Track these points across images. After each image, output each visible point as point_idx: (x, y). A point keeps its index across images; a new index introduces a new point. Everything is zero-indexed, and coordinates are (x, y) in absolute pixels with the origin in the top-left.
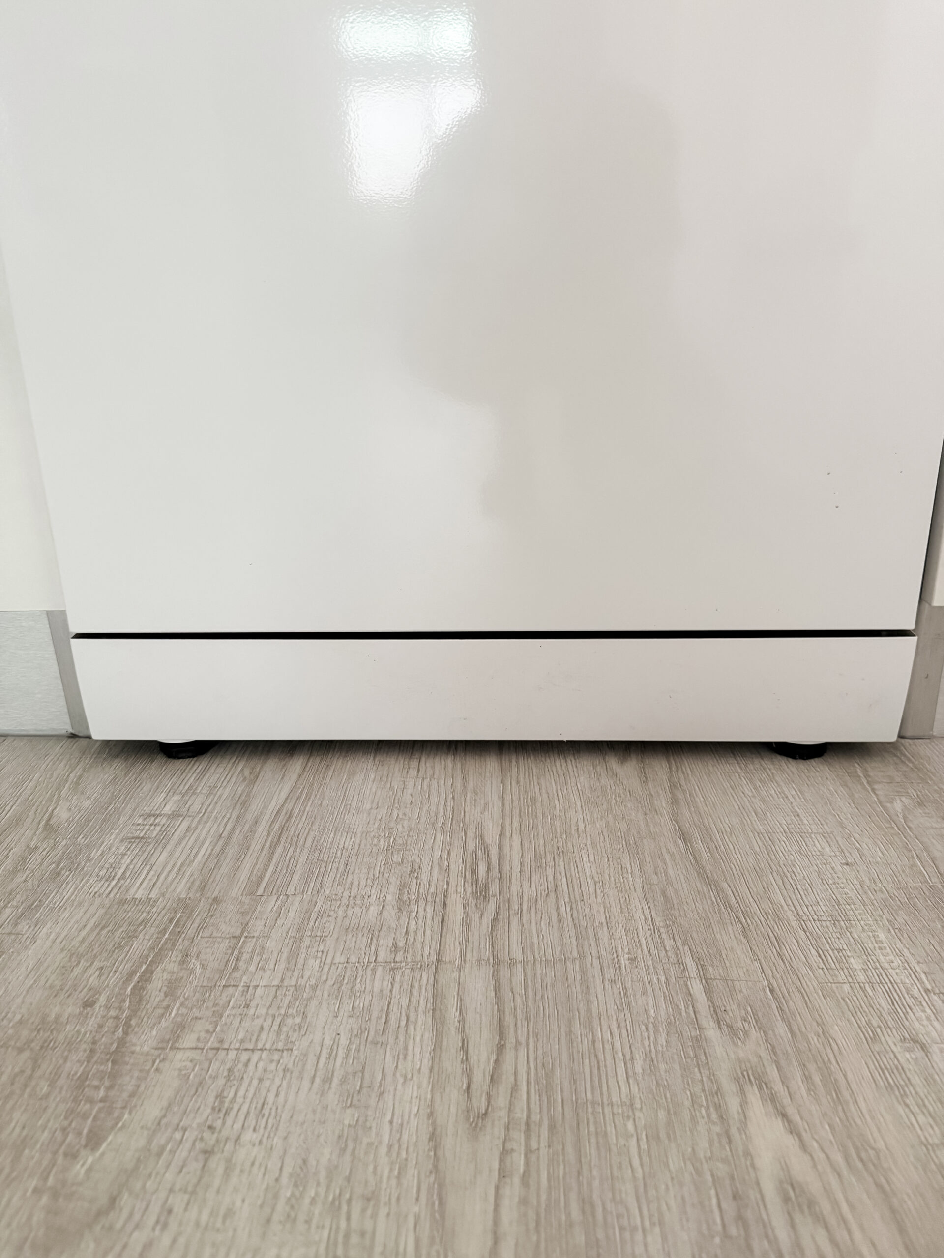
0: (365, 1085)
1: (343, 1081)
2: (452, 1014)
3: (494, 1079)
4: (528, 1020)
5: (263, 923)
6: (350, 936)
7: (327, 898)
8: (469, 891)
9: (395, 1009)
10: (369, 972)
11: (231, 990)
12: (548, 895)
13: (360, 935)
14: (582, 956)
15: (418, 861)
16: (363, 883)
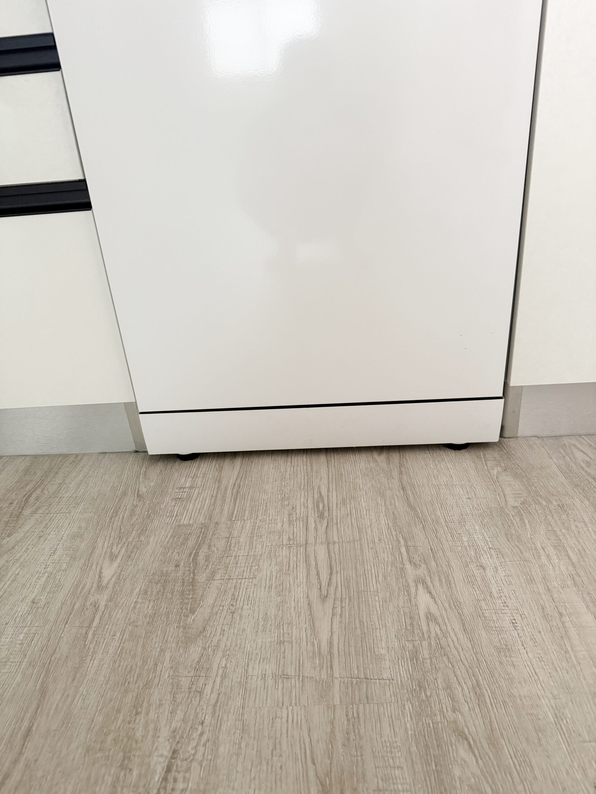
0: (284, 588)
1: (276, 588)
2: (313, 563)
3: (329, 585)
4: (340, 563)
5: (237, 532)
6: (271, 535)
7: (260, 521)
8: (316, 515)
9: (292, 562)
10: (281, 549)
11: (230, 558)
12: (347, 516)
13: (275, 535)
14: (360, 539)
15: (295, 504)
16: (274, 514)
